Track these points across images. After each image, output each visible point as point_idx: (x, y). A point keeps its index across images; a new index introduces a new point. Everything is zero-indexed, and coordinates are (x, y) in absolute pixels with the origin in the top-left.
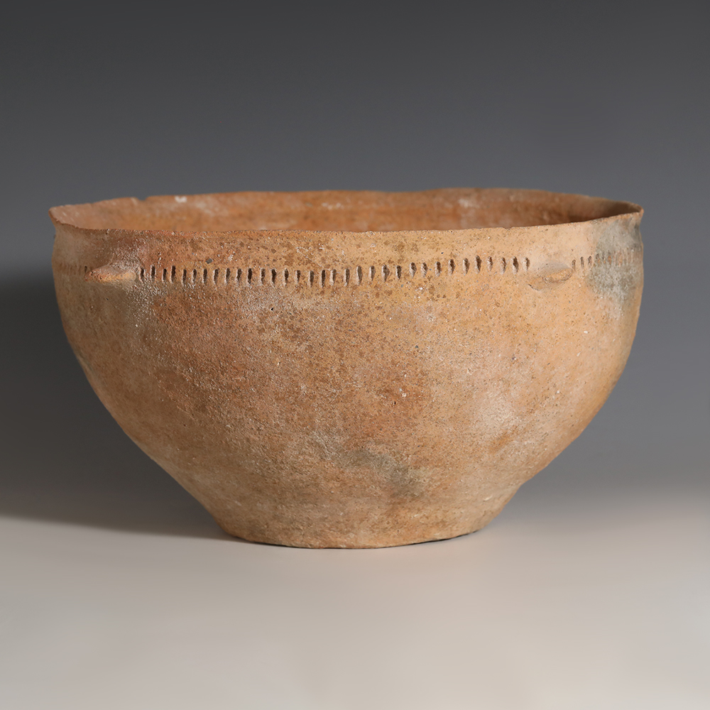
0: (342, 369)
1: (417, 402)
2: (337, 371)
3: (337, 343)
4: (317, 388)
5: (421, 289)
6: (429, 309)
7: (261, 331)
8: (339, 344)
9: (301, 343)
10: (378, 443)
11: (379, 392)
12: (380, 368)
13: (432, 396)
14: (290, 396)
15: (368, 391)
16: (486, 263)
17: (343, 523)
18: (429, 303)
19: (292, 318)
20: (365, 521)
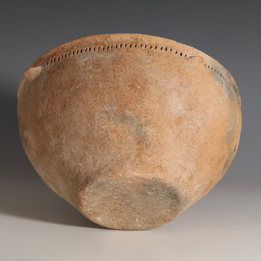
0: (115, 77)
1: (144, 91)
2: (113, 78)
3: (113, 67)
4: (106, 84)
5: (144, 51)
6: (147, 58)
7: (85, 67)
8: (113, 68)
9: (99, 69)
10: (130, 110)
11: (129, 86)
12: (129, 76)
13: (150, 89)
14: (95, 90)
15: (125, 86)
16: (169, 49)
17: (120, 161)
18: (147, 56)
19: (96, 61)
20: (128, 160)
